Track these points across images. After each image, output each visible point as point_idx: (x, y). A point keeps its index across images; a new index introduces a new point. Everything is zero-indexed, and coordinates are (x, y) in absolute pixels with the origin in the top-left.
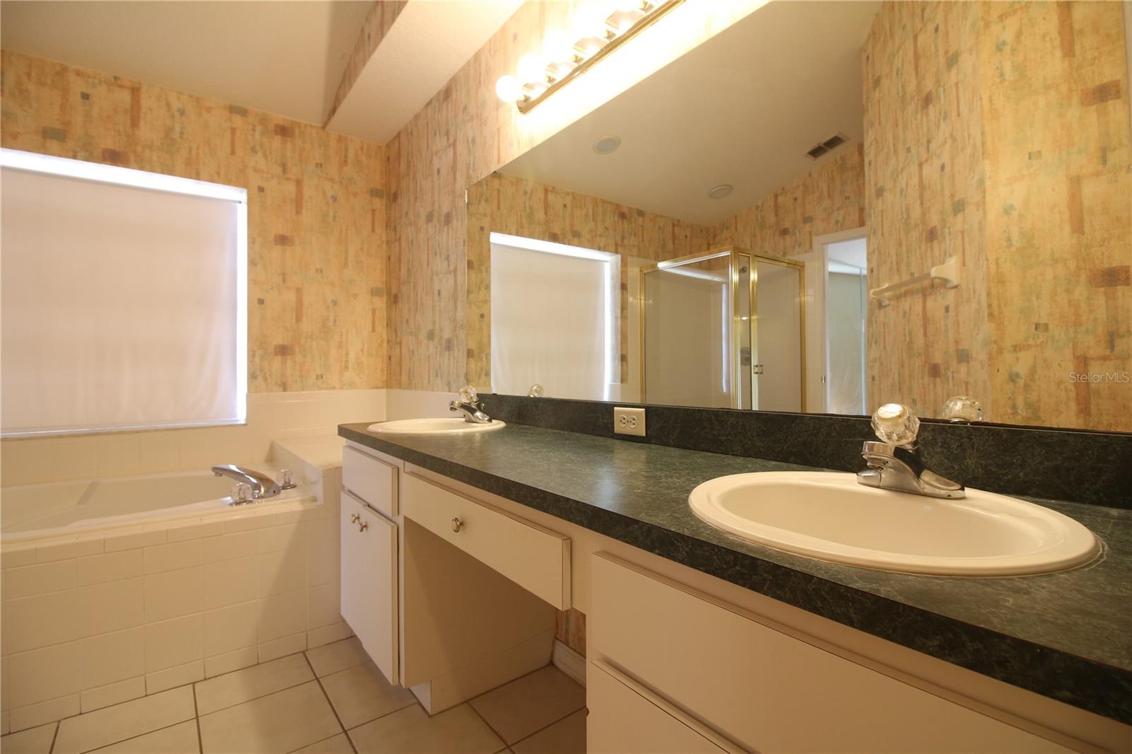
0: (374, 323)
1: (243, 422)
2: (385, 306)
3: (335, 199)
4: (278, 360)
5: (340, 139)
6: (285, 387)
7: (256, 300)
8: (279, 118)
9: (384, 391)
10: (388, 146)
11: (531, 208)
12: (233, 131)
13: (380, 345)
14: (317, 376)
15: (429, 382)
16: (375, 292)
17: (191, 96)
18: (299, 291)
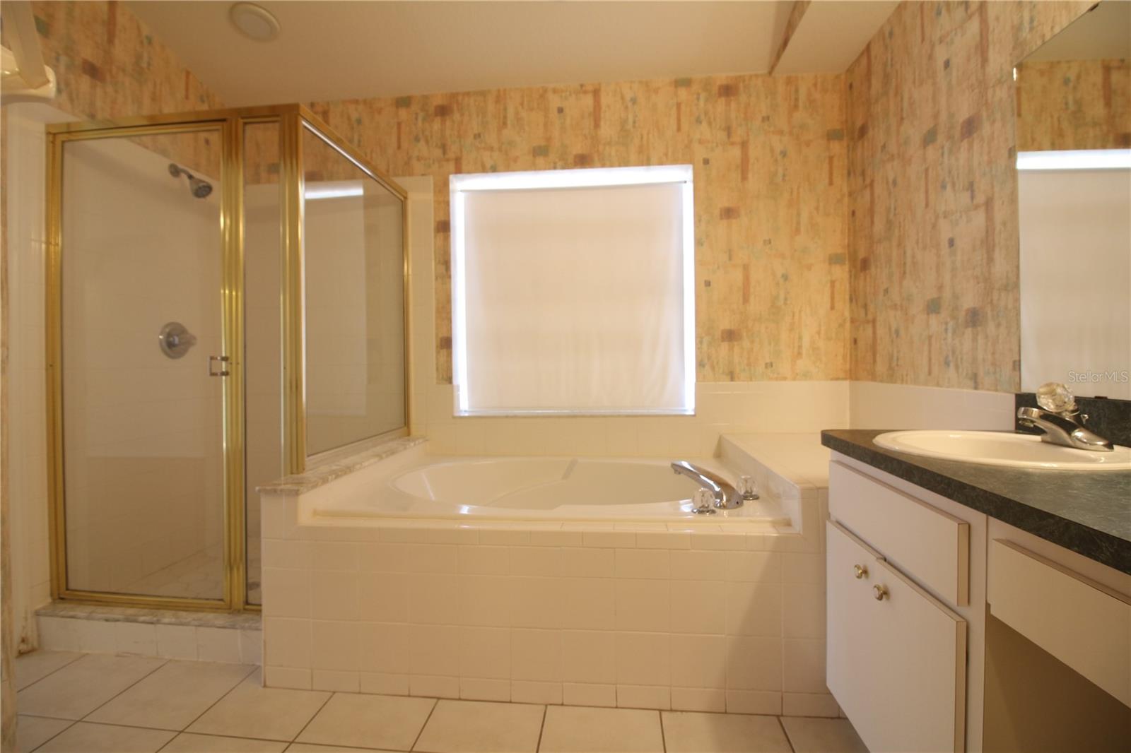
0: (832, 298)
1: (693, 413)
2: (846, 275)
3: (784, 154)
4: (724, 347)
5: (789, 81)
6: (732, 376)
7: (703, 282)
8: (722, 78)
9: (846, 384)
10: (850, 71)
11: (1077, 102)
12: (679, 105)
13: (841, 325)
14: (766, 364)
15: (930, 373)
16: (834, 260)
17: (640, 82)
18: (746, 268)
